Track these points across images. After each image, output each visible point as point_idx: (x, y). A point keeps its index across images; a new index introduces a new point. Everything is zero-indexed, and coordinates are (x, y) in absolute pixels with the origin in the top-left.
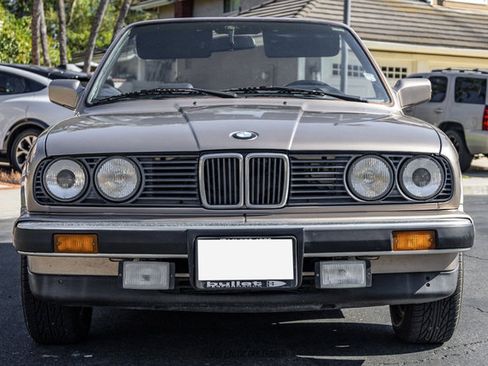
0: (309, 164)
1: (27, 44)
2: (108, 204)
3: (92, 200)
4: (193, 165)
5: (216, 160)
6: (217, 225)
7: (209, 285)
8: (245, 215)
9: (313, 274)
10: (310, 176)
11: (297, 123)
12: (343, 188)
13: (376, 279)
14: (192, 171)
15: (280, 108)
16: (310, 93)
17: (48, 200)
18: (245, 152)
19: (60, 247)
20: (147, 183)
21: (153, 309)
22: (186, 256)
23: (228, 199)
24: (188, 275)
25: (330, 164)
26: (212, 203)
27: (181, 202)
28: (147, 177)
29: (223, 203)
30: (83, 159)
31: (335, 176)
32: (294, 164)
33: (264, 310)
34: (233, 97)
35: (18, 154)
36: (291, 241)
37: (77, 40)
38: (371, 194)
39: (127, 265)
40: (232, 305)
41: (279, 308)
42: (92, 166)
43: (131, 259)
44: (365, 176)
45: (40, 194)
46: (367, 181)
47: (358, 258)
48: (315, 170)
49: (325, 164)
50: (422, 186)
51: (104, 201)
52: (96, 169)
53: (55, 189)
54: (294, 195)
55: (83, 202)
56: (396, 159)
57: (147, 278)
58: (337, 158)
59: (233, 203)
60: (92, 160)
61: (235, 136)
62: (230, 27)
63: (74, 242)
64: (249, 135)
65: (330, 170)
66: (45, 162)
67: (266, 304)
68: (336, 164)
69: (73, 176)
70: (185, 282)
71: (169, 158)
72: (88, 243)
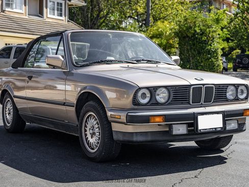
2: (160, 105)
3: (154, 103)
4: (187, 90)
5: (195, 88)
9: (225, 126)
17: (138, 104)
18: (204, 85)
22: (193, 121)
24: (193, 128)
26: (193, 103)
27: (182, 103)
29: (196, 103)
30: (152, 88)
42: (155, 91)
45: (135, 102)
47: (235, 119)
51: (157, 104)
53: (141, 100)
55: (151, 104)
57: (179, 130)
59: (199, 103)
61: (196, 79)
62: (110, 35)
66: (138, 90)
70: (192, 131)
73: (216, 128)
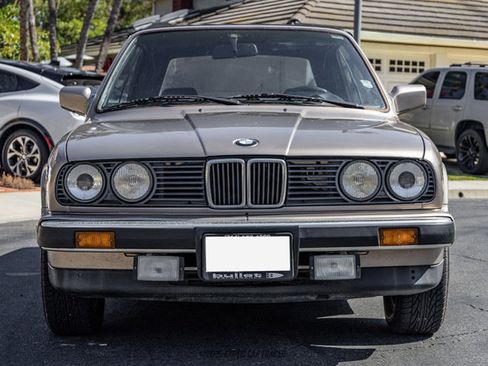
0: (305, 168)
1: (13, 36)
2: (124, 204)
3: (109, 201)
4: (200, 169)
5: (220, 164)
6: (222, 223)
7: (214, 276)
8: (247, 215)
9: (308, 267)
10: (306, 179)
11: (294, 130)
12: (335, 190)
13: (365, 272)
14: (200, 174)
15: (280, 115)
16: (309, 100)
17: (69, 201)
18: (246, 157)
19: (81, 244)
20: (159, 186)
21: (163, 300)
22: (194, 251)
23: (231, 199)
24: (196, 269)
25: (324, 168)
26: (217, 204)
27: (190, 202)
28: (158, 180)
29: (227, 204)
30: (101, 164)
31: (329, 179)
32: (291, 168)
33: (265, 300)
34: (235, 104)
35: (9, 156)
36: (288, 238)
37: (66, 29)
38: (361, 195)
39: (141, 259)
40: (236, 295)
41: (277, 298)
42: (109, 171)
43: (144, 254)
44: (356, 179)
45: (62, 195)
46: (358, 183)
47: (349, 253)
48: (310, 174)
49: (319, 168)
50: (407, 188)
51: (119, 201)
52: (112, 173)
53: (75, 191)
54: (291, 196)
55: (101, 202)
56: (383, 163)
57: (159, 270)
58: (330, 163)
59: (236, 203)
60: (109, 165)
61: (238, 143)
62: (234, 36)
63: (93, 239)
64: (251, 142)
65: (324, 174)
66: (67, 166)
67: (266, 295)
68: (329, 168)
69: (92, 180)
70: (193, 275)
71: (178, 163)
72: (106, 239)
73: (264, 273)
